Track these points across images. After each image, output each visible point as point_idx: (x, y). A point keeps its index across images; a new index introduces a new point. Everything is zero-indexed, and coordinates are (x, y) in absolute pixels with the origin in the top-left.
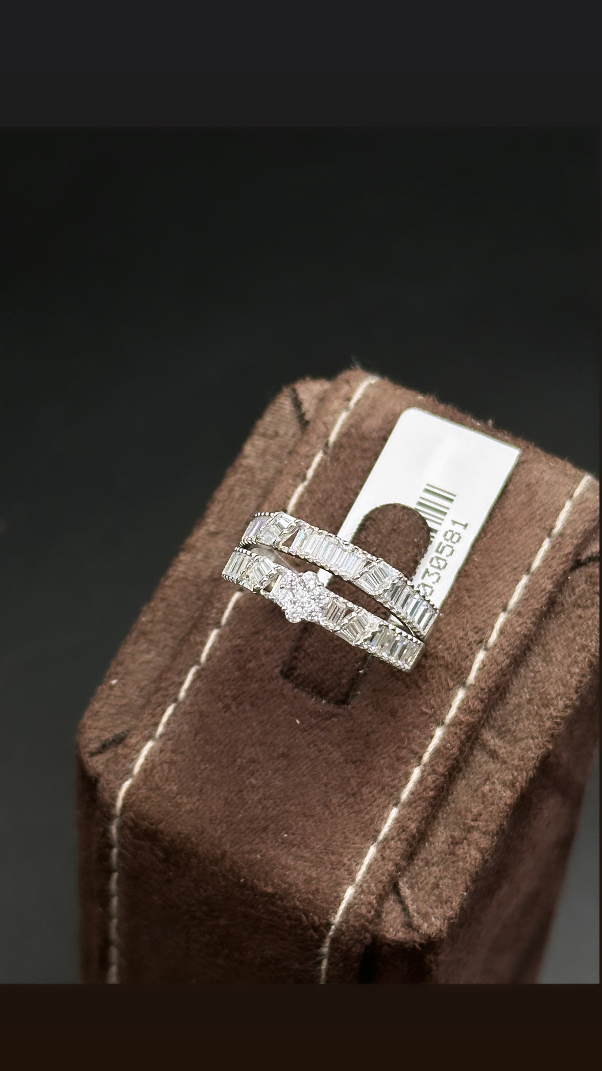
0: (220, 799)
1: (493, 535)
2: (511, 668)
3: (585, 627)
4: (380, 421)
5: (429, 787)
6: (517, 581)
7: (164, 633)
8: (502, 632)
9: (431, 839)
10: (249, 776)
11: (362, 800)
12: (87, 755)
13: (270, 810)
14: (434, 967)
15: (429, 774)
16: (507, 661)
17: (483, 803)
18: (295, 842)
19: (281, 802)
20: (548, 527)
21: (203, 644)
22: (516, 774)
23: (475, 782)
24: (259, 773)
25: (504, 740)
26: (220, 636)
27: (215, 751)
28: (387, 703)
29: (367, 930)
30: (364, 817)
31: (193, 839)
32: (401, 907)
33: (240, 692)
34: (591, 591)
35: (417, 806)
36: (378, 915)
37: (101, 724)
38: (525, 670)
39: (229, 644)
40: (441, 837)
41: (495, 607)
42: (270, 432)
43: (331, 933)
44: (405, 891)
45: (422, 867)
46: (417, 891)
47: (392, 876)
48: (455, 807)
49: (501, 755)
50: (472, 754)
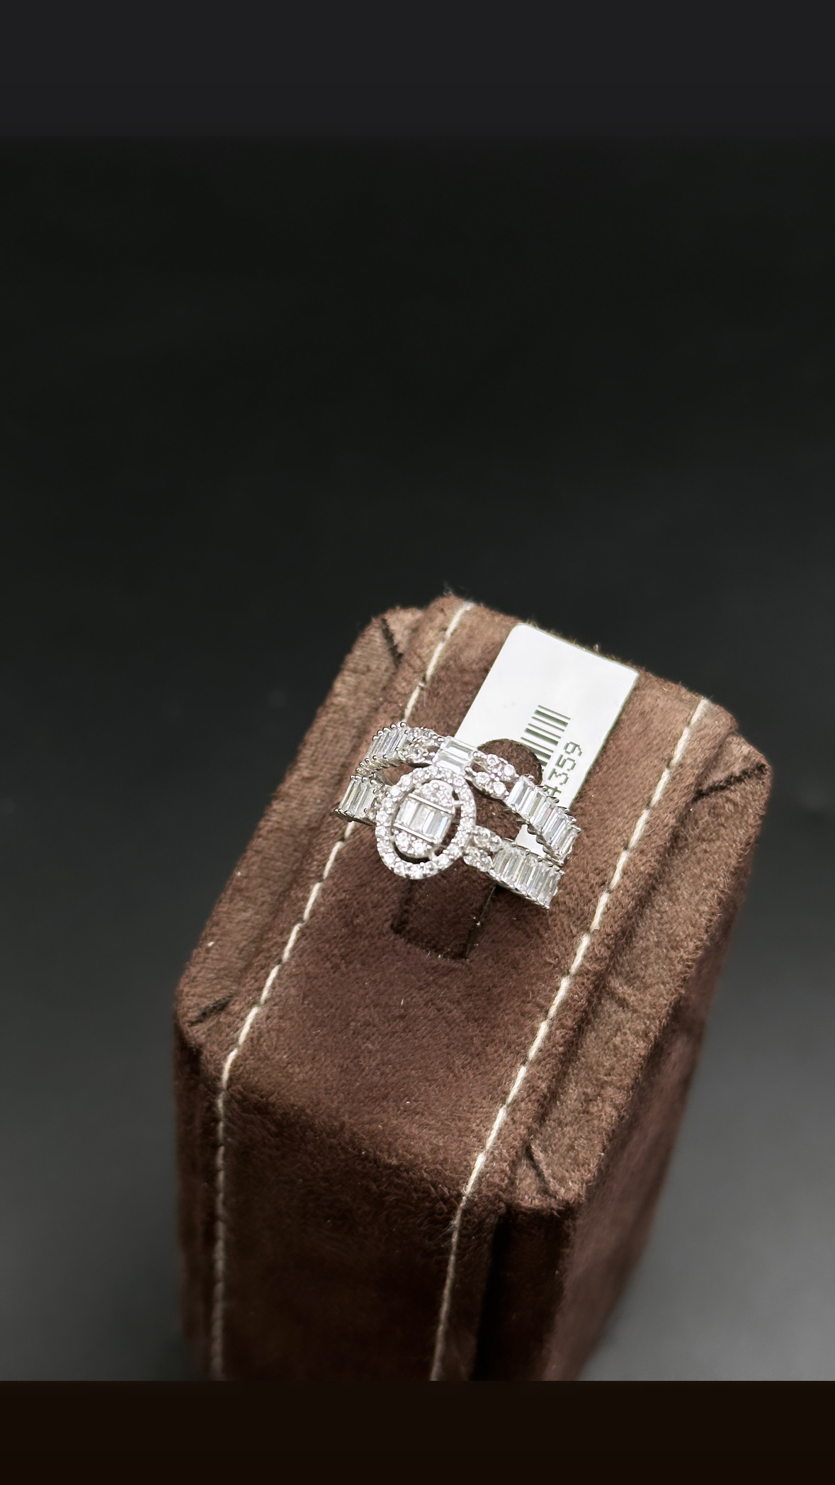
0: (335, 1066)
1: (609, 768)
2: (637, 910)
3: (711, 862)
4: (480, 651)
5: (558, 1043)
6: (638, 817)
7: (261, 889)
8: (625, 872)
9: (562, 1097)
10: (365, 1040)
11: (487, 1060)
12: (187, 1024)
13: (390, 1076)
14: (572, 1233)
15: (557, 1029)
16: (633, 903)
17: (615, 1056)
18: (418, 1110)
19: (401, 1067)
20: (666, 758)
21: (306, 899)
22: (648, 1022)
23: (605, 1033)
24: (375, 1037)
25: (633, 989)
26: (323, 890)
27: (326, 1015)
28: (508, 954)
29: (501, 1200)
30: (490, 1079)
31: (308, 1111)
32: (535, 1172)
33: (350, 950)
34: (716, 823)
35: (546, 1064)
36: (512, 1183)
37: (198, 990)
38: (650, 911)
39: (334, 898)
40: (573, 1094)
41: (616, 846)
42: (361, 667)
43: (462, 1205)
44: (539, 1155)
45: (555, 1128)
46: (551, 1154)
47: (525, 1141)
48: (587, 1062)
49: (632, 1004)
50: (600, 1003)
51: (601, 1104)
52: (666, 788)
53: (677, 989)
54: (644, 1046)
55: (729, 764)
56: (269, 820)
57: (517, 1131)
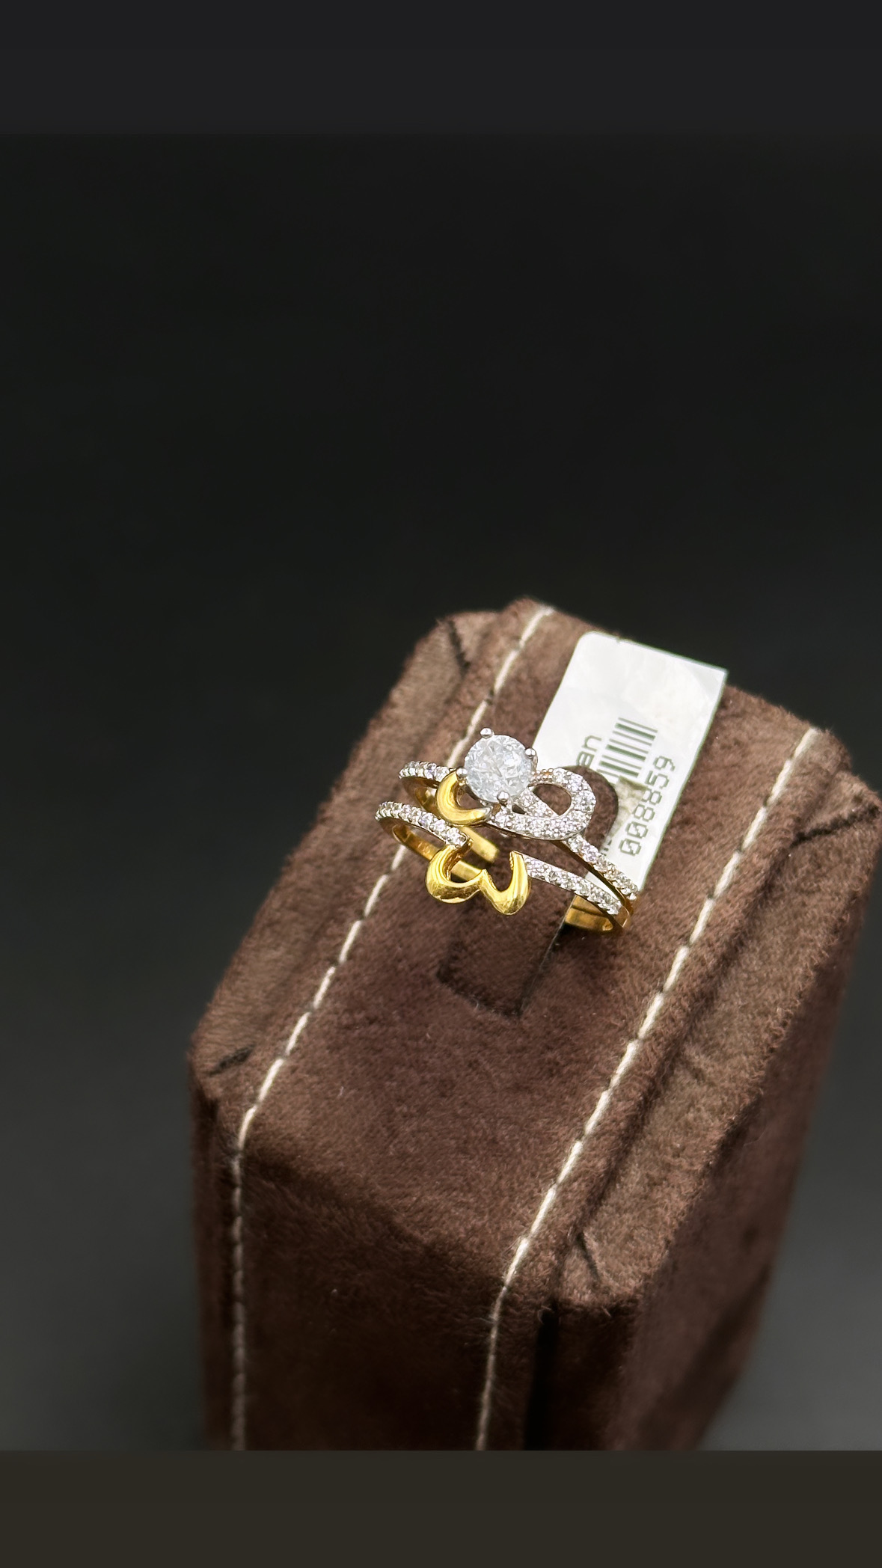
2: (719, 968)
3: (809, 916)
5: (619, 1117)
6: (726, 861)
7: (295, 925)
8: (708, 925)
9: (622, 1179)
12: (203, 1075)
13: (426, 1145)
15: (620, 1101)
16: (715, 961)
17: (686, 1135)
18: (456, 1185)
20: (763, 794)
21: (344, 937)
23: (676, 1108)
24: (411, 1099)
25: (711, 1058)
26: (364, 930)
29: (545, 1294)
31: (334, 1180)
32: (587, 1263)
34: (817, 872)
35: (605, 1140)
36: (558, 1273)
37: (219, 1037)
38: (736, 970)
39: (374, 939)
40: (634, 1177)
41: (698, 893)
42: (423, 675)
43: (501, 1294)
44: (592, 1244)
45: (612, 1214)
46: (606, 1244)
47: (575, 1226)
48: (652, 1140)
49: (708, 1076)
50: (672, 1074)
51: (667, 1190)
52: (761, 830)
53: (761, 1061)
54: (720, 1127)
55: (836, 805)
56: (307, 847)
57: (567, 1215)
